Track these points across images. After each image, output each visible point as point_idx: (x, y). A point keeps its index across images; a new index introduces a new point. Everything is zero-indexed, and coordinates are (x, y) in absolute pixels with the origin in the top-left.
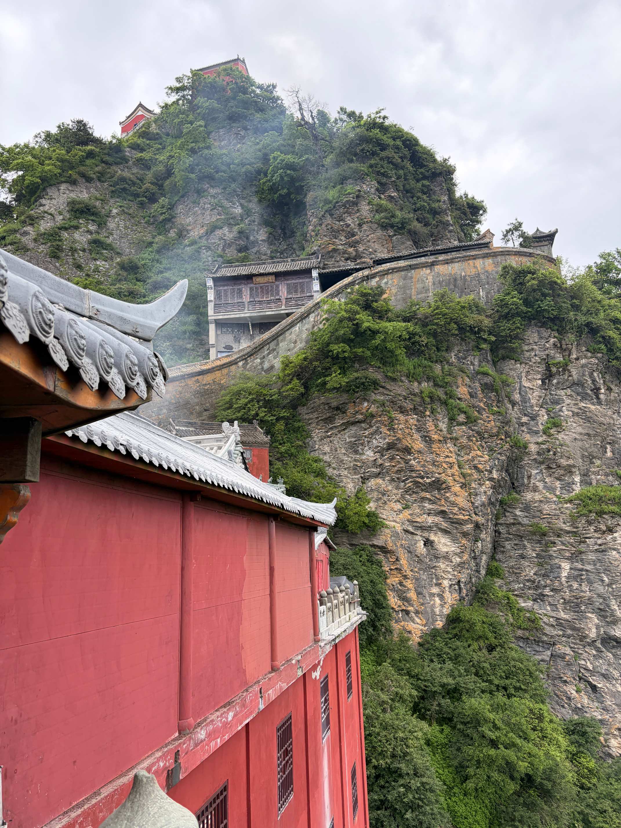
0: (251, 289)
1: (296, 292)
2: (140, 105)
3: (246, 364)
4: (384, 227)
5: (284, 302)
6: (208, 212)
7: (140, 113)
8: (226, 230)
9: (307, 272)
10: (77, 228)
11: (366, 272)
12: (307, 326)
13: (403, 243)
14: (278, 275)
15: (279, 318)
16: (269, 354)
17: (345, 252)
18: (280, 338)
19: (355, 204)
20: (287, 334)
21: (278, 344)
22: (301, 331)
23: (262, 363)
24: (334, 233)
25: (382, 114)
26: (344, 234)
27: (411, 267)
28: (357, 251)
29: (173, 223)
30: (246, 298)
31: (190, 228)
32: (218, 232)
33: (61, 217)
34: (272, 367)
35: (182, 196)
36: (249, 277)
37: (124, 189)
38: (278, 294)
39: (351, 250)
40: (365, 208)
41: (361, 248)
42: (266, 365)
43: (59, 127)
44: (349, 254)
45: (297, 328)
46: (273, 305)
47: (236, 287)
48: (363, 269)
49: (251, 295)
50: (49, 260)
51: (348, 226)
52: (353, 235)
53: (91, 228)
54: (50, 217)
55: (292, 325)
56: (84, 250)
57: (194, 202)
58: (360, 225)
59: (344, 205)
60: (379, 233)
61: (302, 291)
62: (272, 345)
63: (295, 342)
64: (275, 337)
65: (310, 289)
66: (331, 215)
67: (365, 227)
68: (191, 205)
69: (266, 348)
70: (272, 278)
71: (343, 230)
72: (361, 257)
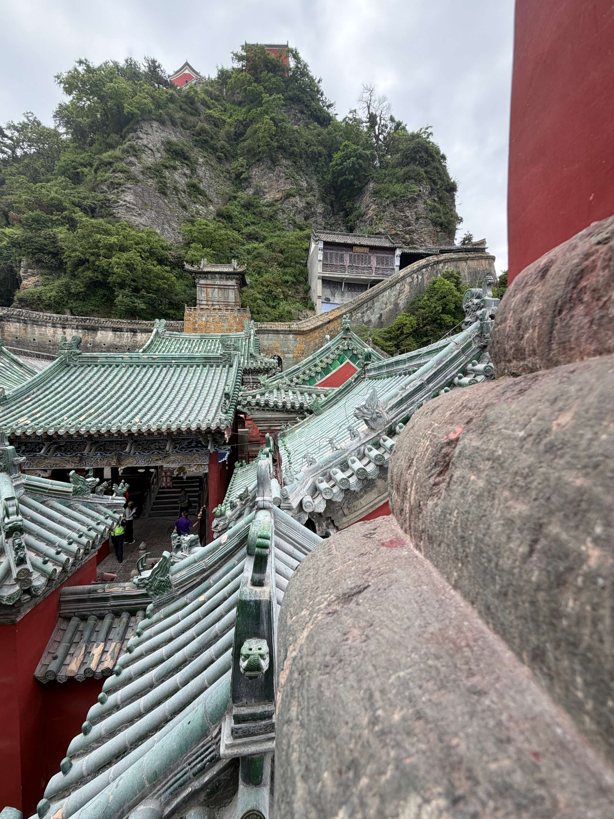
0: (350, 256)
1: (383, 263)
2: (187, 64)
3: (351, 316)
4: (435, 224)
5: (374, 270)
6: (282, 180)
7: (187, 72)
8: (298, 198)
9: (392, 250)
10: (175, 168)
11: (434, 258)
12: (394, 293)
13: (445, 239)
14: (373, 248)
15: (374, 283)
16: (367, 310)
17: (403, 238)
18: (375, 299)
19: (415, 200)
20: (381, 295)
21: (373, 304)
22: (390, 296)
23: (362, 317)
24: (395, 220)
25: (429, 131)
26: (402, 223)
27: (460, 259)
28: (411, 238)
29: (250, 183)
30: (347, 262)
31: (266, 190)
32: (292, 199)
33: (159, 155)
34: (370, 321)
35: (258, 161)
36: (350, 247)
37: (206, 141)
38: (370, 263)
39: (407, 236)
40: (421, 206)
41: (415, 237)
42: (366, 319)
43: (126, 61)
44: (406, 239)
45: (387, 293)
46: (366, 271)
47: (340, 253)
48: (431, 255)
49: (350, 261)
50: (158, 195)
51: (407, 217)
52: (409, 225)
53: (187, 172)
54: (150, 152)
55: (384, 290)
56: (184, 192)
57: (270, 168)
58: (417, 219)
59: (408, 200)
60: (431, 228)
61: (387, 264)
62: (370, 304)
63: (386, 304)
64: (372, 298)
65: (393, 264)
66: (395, 206)
67: (421, 221)
68: (267, 170)
69: (365, 305)
70: (367, 250)
71: (402, 220)
72: (414, 244)
